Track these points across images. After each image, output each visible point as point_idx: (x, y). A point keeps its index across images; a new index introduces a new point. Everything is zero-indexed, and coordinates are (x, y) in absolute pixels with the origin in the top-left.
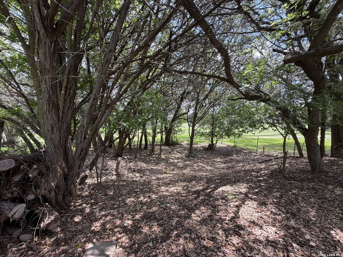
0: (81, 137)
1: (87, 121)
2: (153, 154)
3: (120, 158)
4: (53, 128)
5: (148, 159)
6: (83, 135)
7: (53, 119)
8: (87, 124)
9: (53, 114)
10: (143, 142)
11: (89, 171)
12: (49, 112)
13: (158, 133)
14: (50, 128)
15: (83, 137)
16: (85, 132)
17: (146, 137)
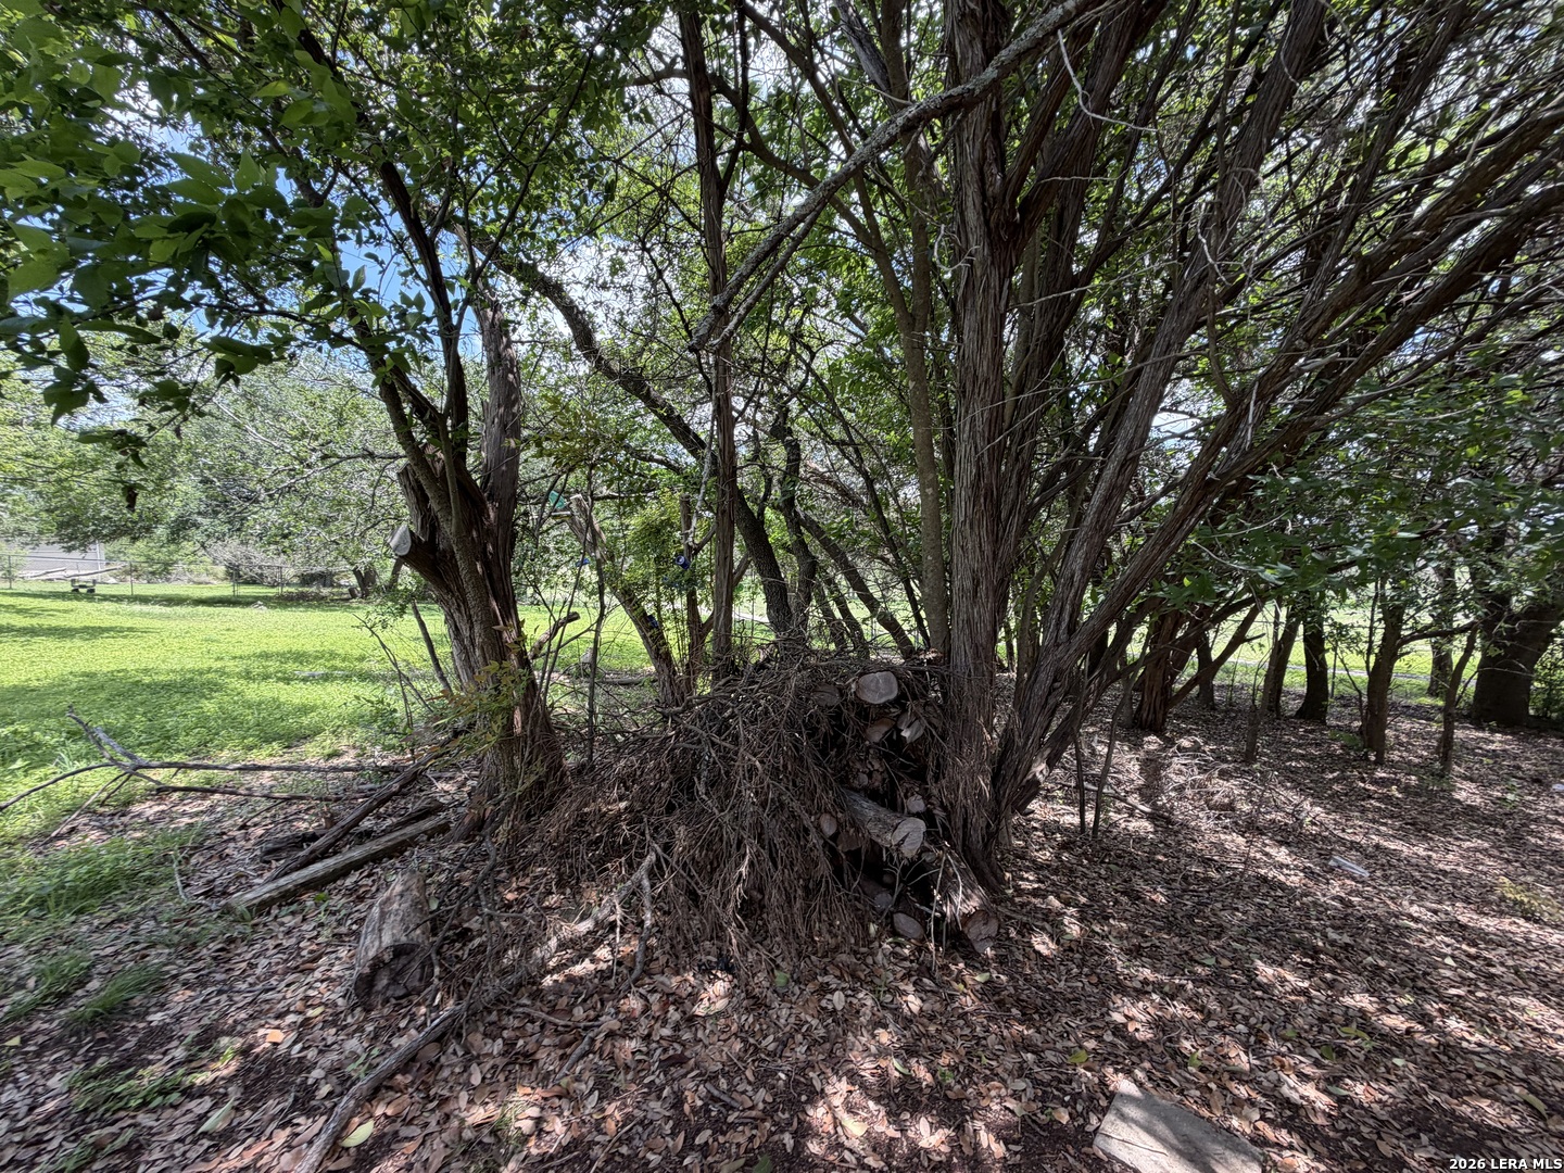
0: (1058, 624)
1: (1086, 559)
2: (1380, 762)
3: (1153, 738)
4: (977, 584)
5: (1335, 780)
6: (1066, 617)
7: (982, 552)
8: (1083, 570)
9: (983, 532)
10: (1296, 677)
11: (1044, 765)
12: (971, 527)
13: (1421, 634)
14: (968, 584)
15: (1064, 625)
16: (1073, 605)
17: (1315, 646)
